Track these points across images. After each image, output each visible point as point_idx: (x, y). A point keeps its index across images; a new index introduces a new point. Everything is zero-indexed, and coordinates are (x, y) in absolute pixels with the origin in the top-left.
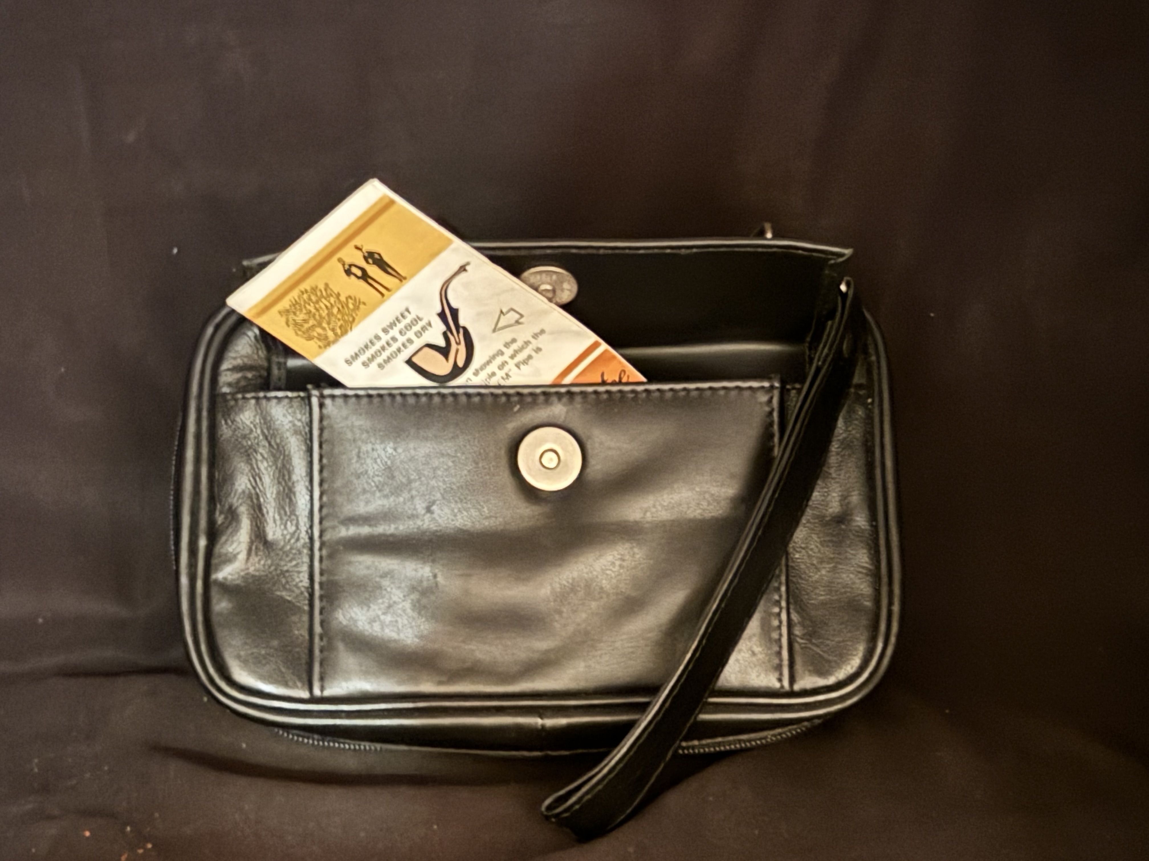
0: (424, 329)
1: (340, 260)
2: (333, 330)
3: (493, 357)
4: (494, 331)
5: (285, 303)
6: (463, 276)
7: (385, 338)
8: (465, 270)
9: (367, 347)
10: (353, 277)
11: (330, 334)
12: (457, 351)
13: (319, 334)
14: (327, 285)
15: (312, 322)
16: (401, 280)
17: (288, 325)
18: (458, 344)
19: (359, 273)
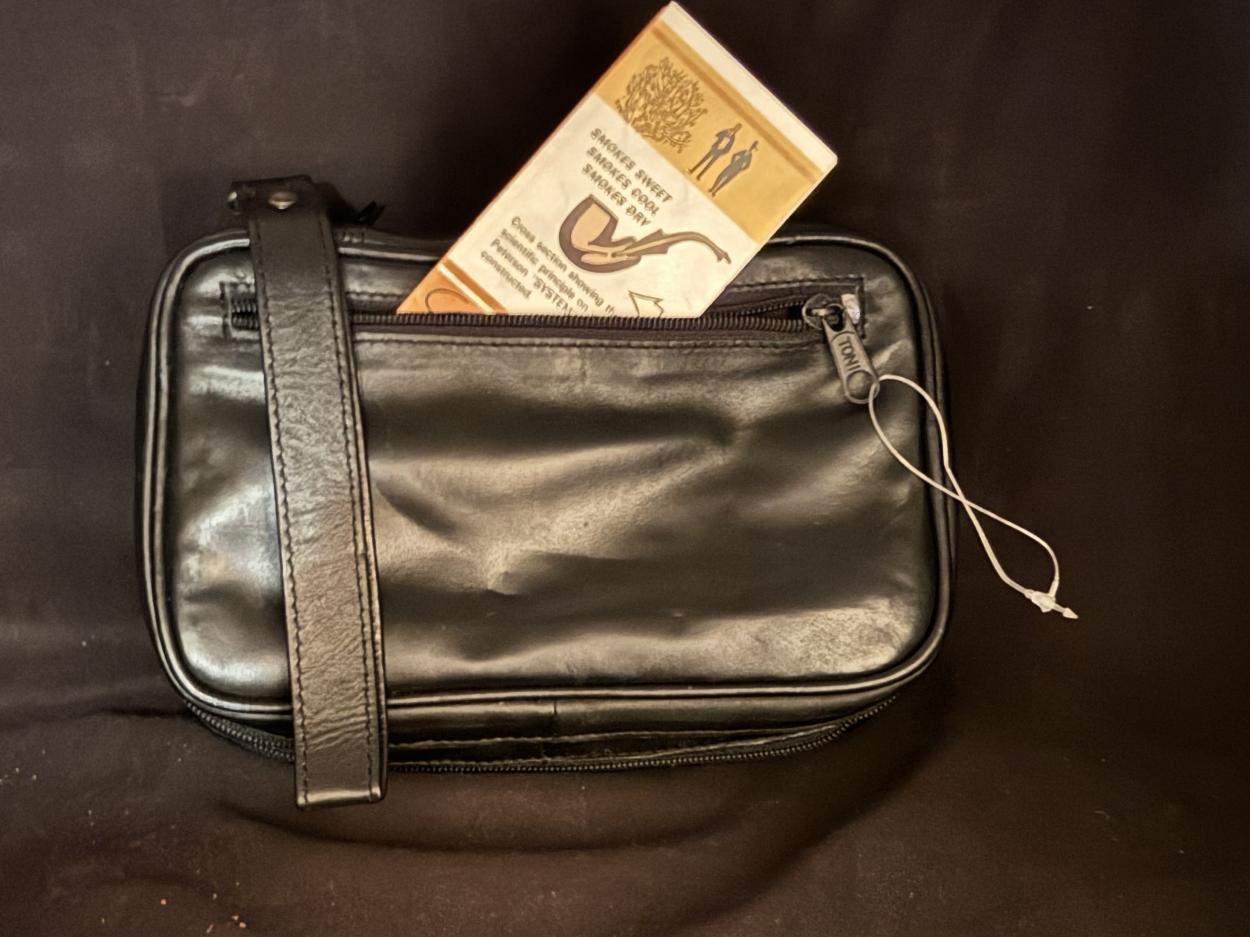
0: (639, 217)
1: (739, 126)
2: (643, 116)
3: (593, 295)
4: (631, 294)
5: (678, 65)
6: (713, 256)
7: (630, 174)
8: (719, 259)
9: (618, 154)
10: (715, 140)
11: (637, 114)
12: (605, 254)
13: (637, 101)
14: (705, 111)
15: (653, 94)
16: (711, 190)
17: (648, 68)
18: (614, 255)
19: (722, 145)
